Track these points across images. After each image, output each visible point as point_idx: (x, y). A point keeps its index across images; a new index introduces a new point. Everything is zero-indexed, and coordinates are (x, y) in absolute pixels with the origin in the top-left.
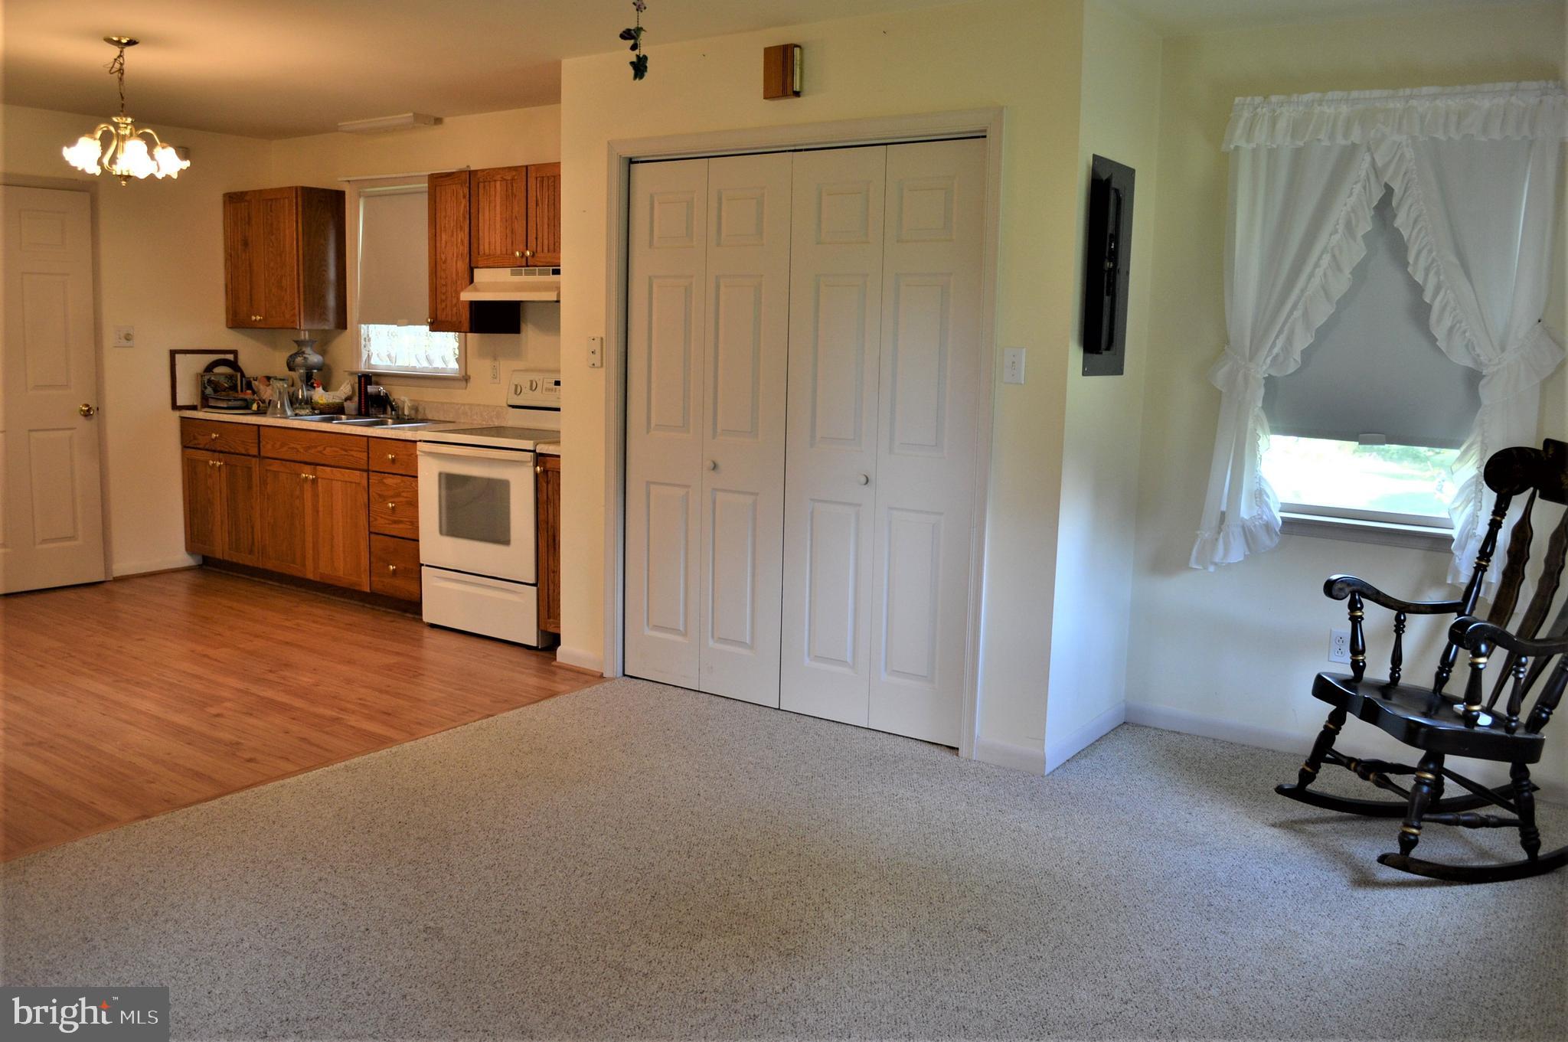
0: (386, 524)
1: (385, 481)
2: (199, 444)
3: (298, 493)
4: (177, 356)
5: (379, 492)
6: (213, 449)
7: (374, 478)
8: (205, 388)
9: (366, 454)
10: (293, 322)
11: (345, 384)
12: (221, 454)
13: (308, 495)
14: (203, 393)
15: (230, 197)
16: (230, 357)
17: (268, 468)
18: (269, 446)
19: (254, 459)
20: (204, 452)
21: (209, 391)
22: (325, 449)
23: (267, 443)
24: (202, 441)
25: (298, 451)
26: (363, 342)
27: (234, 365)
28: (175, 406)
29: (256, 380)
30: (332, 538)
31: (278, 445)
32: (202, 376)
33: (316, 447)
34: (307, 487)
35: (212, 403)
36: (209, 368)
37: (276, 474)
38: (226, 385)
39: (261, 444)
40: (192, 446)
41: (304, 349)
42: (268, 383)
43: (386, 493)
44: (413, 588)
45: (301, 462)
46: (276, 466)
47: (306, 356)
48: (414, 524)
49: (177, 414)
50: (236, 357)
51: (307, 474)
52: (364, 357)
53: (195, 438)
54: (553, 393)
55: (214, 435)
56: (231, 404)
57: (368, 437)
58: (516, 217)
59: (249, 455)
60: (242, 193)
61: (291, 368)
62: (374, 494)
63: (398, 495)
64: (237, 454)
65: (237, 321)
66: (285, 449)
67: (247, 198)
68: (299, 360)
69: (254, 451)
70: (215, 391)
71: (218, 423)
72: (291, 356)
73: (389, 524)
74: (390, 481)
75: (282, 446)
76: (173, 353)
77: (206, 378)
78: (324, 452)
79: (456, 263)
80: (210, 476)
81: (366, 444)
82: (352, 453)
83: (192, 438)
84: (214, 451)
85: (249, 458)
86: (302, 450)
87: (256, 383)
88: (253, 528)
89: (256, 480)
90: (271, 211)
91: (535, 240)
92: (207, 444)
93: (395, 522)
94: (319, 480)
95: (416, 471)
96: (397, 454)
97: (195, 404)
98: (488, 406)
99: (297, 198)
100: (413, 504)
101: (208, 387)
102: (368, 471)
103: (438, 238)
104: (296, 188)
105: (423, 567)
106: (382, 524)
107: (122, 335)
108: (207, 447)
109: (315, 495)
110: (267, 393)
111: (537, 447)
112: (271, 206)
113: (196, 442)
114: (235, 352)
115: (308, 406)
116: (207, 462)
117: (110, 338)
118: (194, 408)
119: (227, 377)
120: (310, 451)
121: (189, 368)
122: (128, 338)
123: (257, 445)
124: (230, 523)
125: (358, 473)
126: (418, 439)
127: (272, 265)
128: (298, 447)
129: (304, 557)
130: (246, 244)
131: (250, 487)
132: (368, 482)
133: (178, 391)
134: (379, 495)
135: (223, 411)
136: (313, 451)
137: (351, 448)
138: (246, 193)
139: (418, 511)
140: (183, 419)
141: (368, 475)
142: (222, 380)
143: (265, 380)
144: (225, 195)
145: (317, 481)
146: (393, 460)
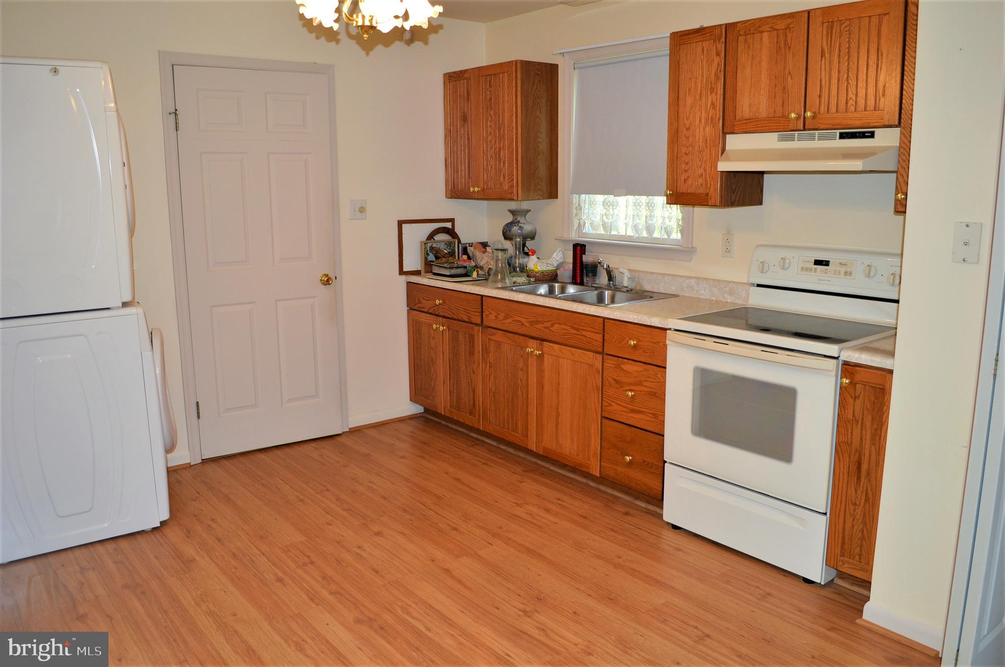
0: (622, 411)
1: (623, 366)
2: (424, 308)
3: (521, 365)
4: (404, 225)
5: (616, 378)
6: (437, 313)
7: (608, 361)
8: (428, 254)
9: (601, 336)
10: (512, 193)
11: (558, 251)
12: (444, 319)
13: (533, 370)
14: (426, 259)
15: (449, 76)
16: (449, 225)
17: (491, 337)
18: (492, 317)
19: (476, 328)
20: (427, 315)
21: (431, 257)
22: (552, 325)
23: (491, 313)
24: (427, 305)
25: (523, 324)
26: (574, 211)
27: (451, 232)
28: (402, 272)
29: (472, 246)
30: (558, 415)
31: (501, 316)
32: (425, 244)
33: (542, 322)
34: (532, 361)
35: (436, 270)
36: (431, 237)
37: (499, 344)
38: (446, 251)
39: (484, 314)
40: (417, 309)
41: (519, 218)
42: (483, 250)
43: (624, 379)
44: (655, 484)
45: (524, 335)
46: (499, 336)
47: (521, 225)
48: (659, 416)
49: (403, 277)
50: (453, 225)
51: (532, 348)
52: (576, 225)
53: (419, 302)
54: (813, 273)
55: (437, 302)
56: (454, 271)
57: (605, 318)
58: (789, 73)
59: (471, 323)
60: (461, 71)
61: (507, 236)
62: (609, 379)
63: (639, 383)
64: (460, 320)
65: (456, 192)
66: (509, 320)
67: (466, 75)
68: (515, 229)
69: (479, 321)
70: (437, 258)
71: (442, 290)
72: (507, 225)
73: (625, 412)
74: (629, 367)
75: (506, 318)
76: (400, 223)
77: (429, 245)
78: (551, 328)
79: (704, 129)
80: (434, 338)
81: (602, 326)
82: (584, 333)
83: (417, 302)
84: (437, 315)
85: (472, 325)
86: (527, 324)
87: (472, 248)
88: (474, 392)
89: (479, 347)
90: (490, 86)
91: (818, 99)
92: (430, 308)
93: (633, 411)
94: (545, 355)
95: (665, 360)
96: (639, 341)
97: (419, 269)
98: (719, 281)
99: (516, 71)
100: (659, 395)
101: (431, 254)
102: (602, 353)
103: (681, 102)
104: (516, 61)
105: (666, 464)
106: (617, 410)
107: (357, 209)
108: (430, 311)
109: (541, 371)
110: (484, 259)
111: (842, 353)
112: (490, 81)
113: (419, 305)
114: (452, 221)
115: (523, 274)
116: (431, 326)
117: (345, 211)
118: (417, 273)
119: (446, 244)
120: (536, 326)
121: (415, 236)
122: (362, 210)
123: (480, 314)
124: (452, 382)
125: (590, 354)
126: (668, 327)
127: (490, 138)
128: (523, 320)
129: (526, 428)
130: (465, 119)
131: (472, 353)
132: (603, 365)
133: (404, 258)
134: (615, 380)
135: (446, 279)
136: (539, 326)
137: (584, 328)
138: (466, 71)
139: (664, 404)
140: (409, 283)
141: (603, 359)
142: (442, 246)
143: (481, 246)
144: (445, 75)
145: (543, 356)
146: (635, 346)
